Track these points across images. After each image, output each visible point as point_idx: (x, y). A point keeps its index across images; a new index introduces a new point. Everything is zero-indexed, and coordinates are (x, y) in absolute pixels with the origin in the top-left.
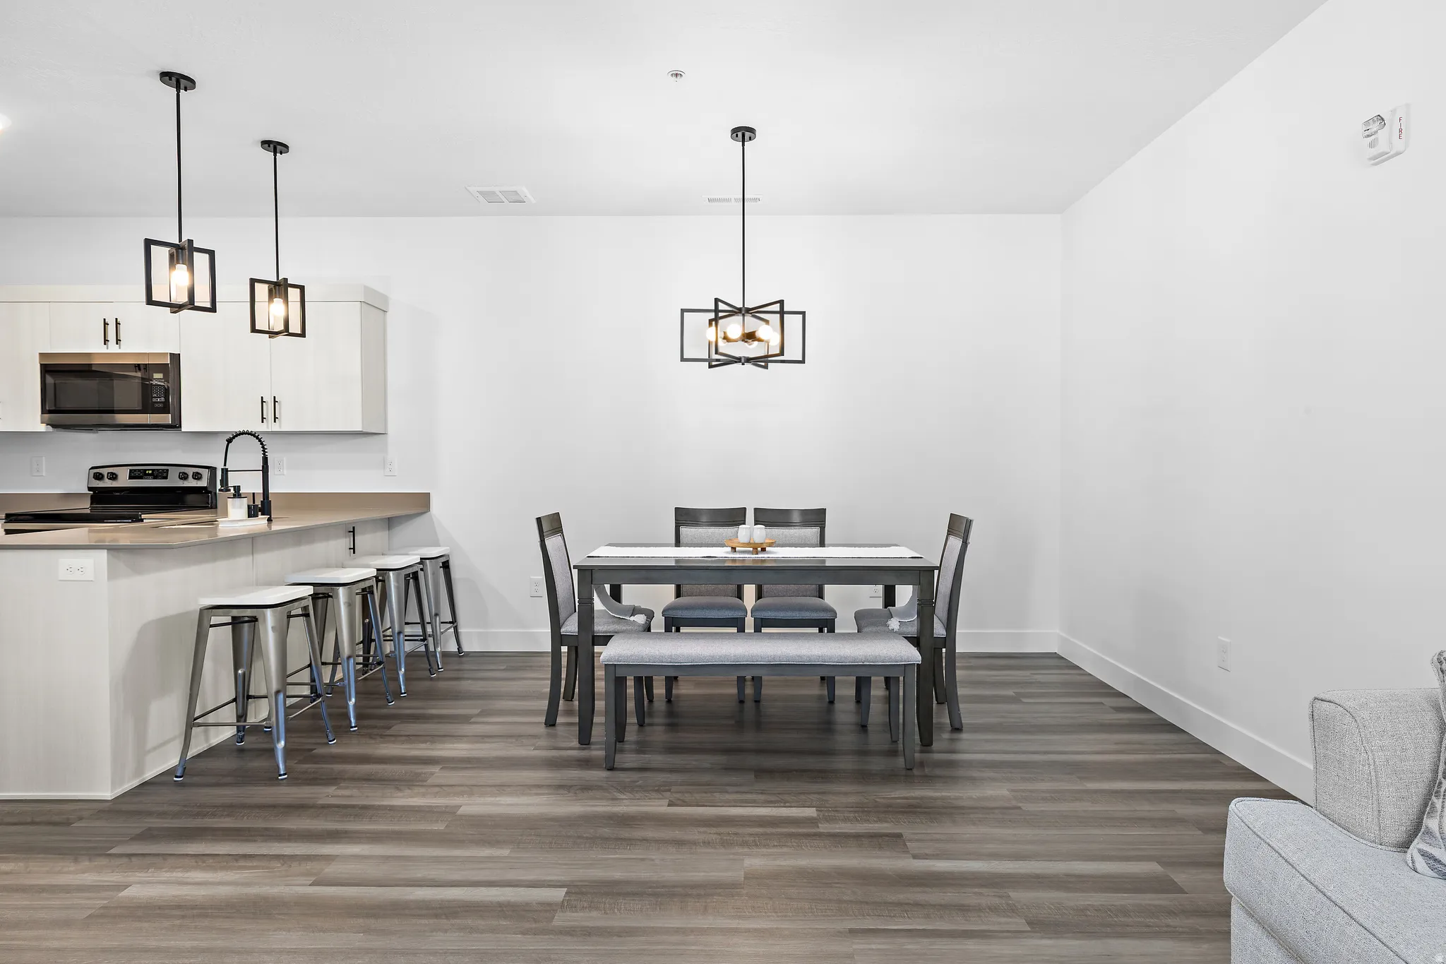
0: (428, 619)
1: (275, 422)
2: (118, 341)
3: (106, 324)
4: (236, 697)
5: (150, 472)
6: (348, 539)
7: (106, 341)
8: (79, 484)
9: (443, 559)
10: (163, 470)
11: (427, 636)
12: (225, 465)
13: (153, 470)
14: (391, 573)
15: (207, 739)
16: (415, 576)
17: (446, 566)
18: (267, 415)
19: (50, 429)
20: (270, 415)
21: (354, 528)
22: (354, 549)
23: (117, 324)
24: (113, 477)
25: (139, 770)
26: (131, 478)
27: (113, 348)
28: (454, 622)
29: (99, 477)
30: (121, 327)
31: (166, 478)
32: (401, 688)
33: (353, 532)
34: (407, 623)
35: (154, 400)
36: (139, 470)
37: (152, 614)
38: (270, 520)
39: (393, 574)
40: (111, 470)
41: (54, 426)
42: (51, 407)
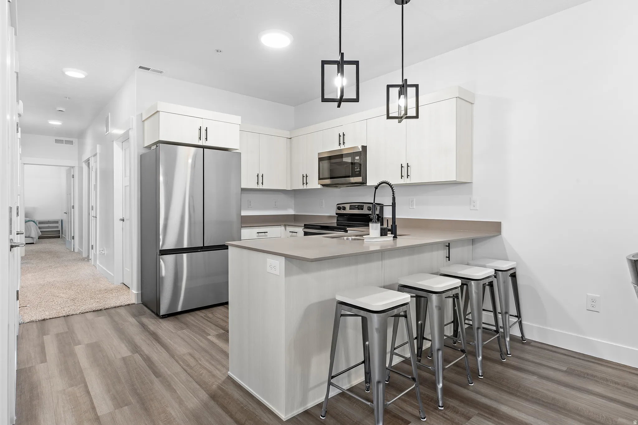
0: (499, 310)
1: (408, 178)
2: (344, 143)
3: (340, 136)
4: (364, 360)
6: (445, 251)
7: (340, 144)
8: (333, 212)
9: (512, 272)
10: (362, 205)
11: (499, 327)
13: (358, 205)
14: (473, 282)
15: (350, 382)
16: (491, 284)
17: (514, 276)
18: (404, 174)
19: (322, 187)
20: (405, 174)
21: (449, 244)
22: (449, 257)
23: (344, 135)
24: (344, 208)
25: (304, 401)
26: (350, 209)
27: (342, 147)
28: (519, 316)
29: (339, 208)
30: (345, 137)
31: (362, 209)
32: (479, 371)
33: (449, 246)
34: (484, 310)
35: (355, 170)
36: (353, 205)
37: (315, 298)
38: (395, 237)
39: (474, 283)
40: (343, 205)
41: (323, 185)
42: (321, 177)
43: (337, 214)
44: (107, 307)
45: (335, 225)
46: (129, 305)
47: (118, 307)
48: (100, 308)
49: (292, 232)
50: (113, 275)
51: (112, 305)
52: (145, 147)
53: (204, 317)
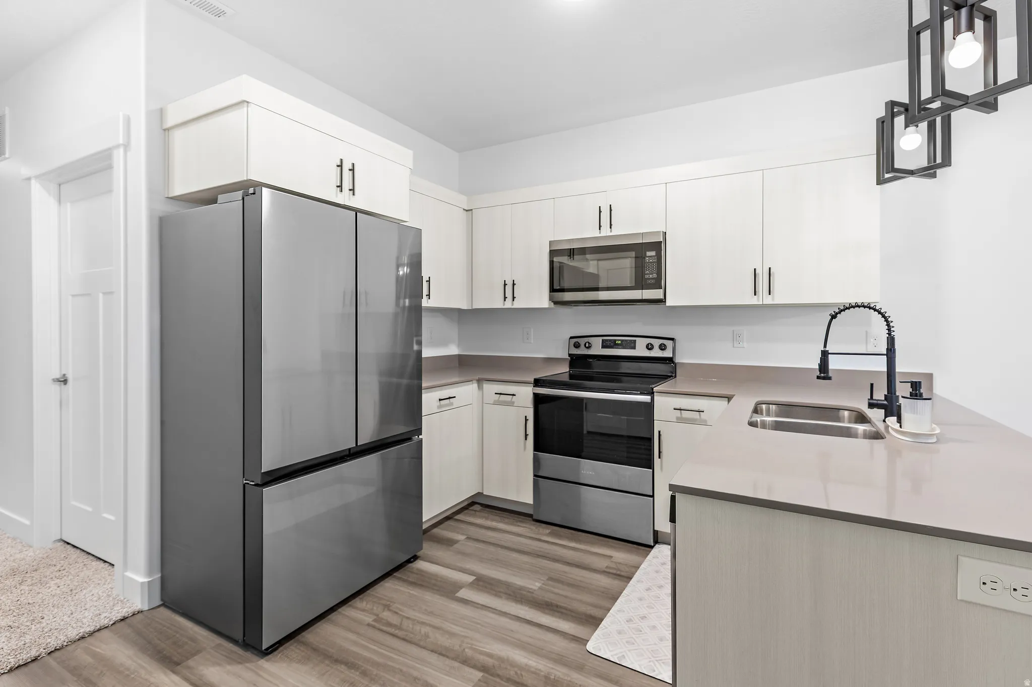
2: (611, 225)
3: (601, 211)
5: (620, 342)
7: (601, 226)
8: (562, 352)
10: (632, 341)
12: (825, 346)
13: (622, 341)
18: (761, 288)
19: (553, 306)
20: (763, 287)
23: (611, 209)
24: (588, 346)
26: (603, 347)
27: (607, 232)
29: (577, 345)
30: (615, 212)
31: (634, 348)
35: (647, 276)
36: (610, 340)
40: (588, 339)
41: (556, 303)
42: (556, 287)
43: (570, 355)
44: (54, 643)
45: (566, 378)
46: (123, 619)
47: (91, 634)
48: (34, 653)
49: (501, 394)
50: (27, 522)
51: (73, 634)
52: (171, 198)
53: (373, 623)
